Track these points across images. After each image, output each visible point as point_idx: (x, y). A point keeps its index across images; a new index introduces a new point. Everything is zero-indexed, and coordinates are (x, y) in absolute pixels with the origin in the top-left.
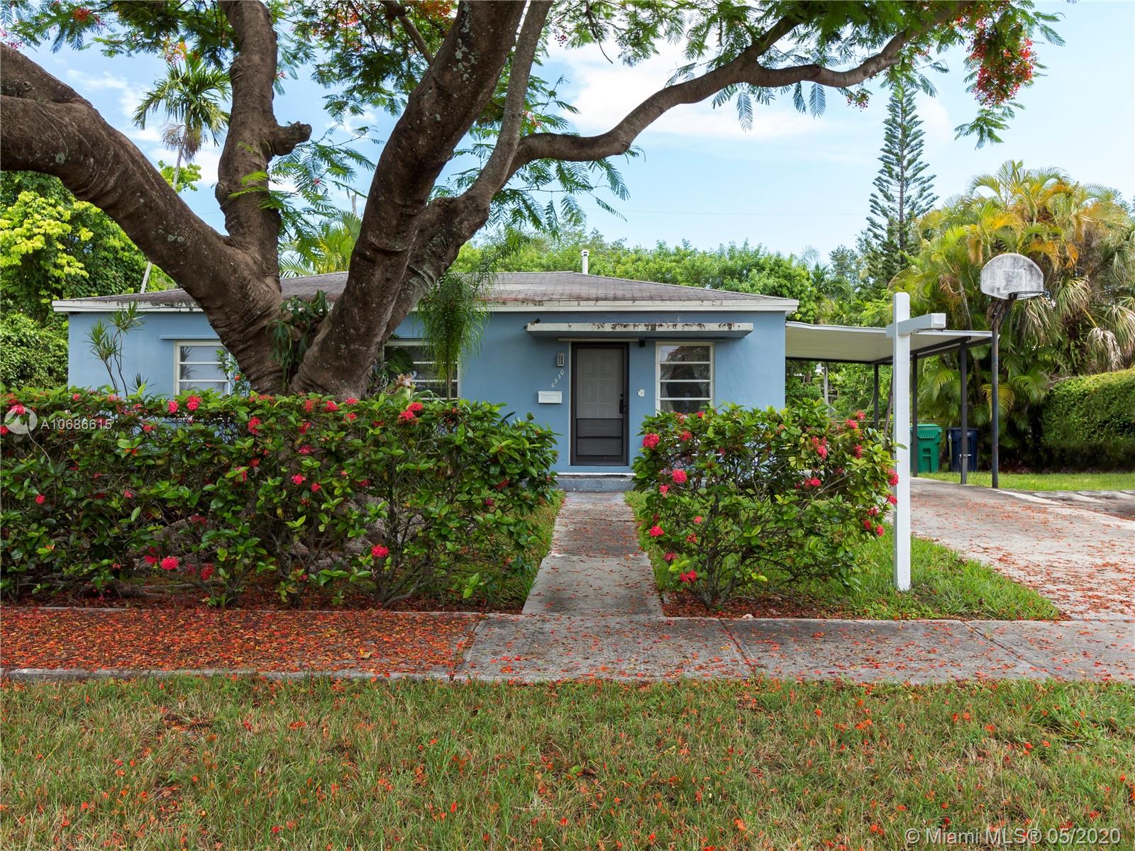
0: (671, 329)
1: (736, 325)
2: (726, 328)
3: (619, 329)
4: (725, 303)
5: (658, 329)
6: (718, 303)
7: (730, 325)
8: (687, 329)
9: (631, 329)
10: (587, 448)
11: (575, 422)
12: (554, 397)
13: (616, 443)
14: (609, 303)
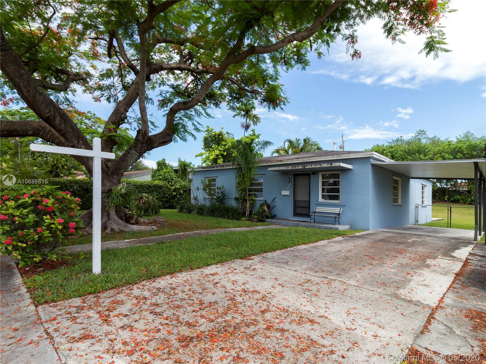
0: (310, 167)
1: (334, 164)
2: (330, 166)
3: (293, 168)
4: (342, 155)
5: (306, 167)
6: (340, 156)
7: (331, 164)
8: (316, 167)
9: (297, 168)
10: (299, 211)
11: (295, 201)
12: (285, 193)
13: (308, 209)
14: (302, 159)
